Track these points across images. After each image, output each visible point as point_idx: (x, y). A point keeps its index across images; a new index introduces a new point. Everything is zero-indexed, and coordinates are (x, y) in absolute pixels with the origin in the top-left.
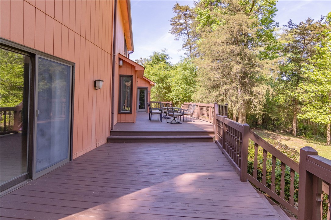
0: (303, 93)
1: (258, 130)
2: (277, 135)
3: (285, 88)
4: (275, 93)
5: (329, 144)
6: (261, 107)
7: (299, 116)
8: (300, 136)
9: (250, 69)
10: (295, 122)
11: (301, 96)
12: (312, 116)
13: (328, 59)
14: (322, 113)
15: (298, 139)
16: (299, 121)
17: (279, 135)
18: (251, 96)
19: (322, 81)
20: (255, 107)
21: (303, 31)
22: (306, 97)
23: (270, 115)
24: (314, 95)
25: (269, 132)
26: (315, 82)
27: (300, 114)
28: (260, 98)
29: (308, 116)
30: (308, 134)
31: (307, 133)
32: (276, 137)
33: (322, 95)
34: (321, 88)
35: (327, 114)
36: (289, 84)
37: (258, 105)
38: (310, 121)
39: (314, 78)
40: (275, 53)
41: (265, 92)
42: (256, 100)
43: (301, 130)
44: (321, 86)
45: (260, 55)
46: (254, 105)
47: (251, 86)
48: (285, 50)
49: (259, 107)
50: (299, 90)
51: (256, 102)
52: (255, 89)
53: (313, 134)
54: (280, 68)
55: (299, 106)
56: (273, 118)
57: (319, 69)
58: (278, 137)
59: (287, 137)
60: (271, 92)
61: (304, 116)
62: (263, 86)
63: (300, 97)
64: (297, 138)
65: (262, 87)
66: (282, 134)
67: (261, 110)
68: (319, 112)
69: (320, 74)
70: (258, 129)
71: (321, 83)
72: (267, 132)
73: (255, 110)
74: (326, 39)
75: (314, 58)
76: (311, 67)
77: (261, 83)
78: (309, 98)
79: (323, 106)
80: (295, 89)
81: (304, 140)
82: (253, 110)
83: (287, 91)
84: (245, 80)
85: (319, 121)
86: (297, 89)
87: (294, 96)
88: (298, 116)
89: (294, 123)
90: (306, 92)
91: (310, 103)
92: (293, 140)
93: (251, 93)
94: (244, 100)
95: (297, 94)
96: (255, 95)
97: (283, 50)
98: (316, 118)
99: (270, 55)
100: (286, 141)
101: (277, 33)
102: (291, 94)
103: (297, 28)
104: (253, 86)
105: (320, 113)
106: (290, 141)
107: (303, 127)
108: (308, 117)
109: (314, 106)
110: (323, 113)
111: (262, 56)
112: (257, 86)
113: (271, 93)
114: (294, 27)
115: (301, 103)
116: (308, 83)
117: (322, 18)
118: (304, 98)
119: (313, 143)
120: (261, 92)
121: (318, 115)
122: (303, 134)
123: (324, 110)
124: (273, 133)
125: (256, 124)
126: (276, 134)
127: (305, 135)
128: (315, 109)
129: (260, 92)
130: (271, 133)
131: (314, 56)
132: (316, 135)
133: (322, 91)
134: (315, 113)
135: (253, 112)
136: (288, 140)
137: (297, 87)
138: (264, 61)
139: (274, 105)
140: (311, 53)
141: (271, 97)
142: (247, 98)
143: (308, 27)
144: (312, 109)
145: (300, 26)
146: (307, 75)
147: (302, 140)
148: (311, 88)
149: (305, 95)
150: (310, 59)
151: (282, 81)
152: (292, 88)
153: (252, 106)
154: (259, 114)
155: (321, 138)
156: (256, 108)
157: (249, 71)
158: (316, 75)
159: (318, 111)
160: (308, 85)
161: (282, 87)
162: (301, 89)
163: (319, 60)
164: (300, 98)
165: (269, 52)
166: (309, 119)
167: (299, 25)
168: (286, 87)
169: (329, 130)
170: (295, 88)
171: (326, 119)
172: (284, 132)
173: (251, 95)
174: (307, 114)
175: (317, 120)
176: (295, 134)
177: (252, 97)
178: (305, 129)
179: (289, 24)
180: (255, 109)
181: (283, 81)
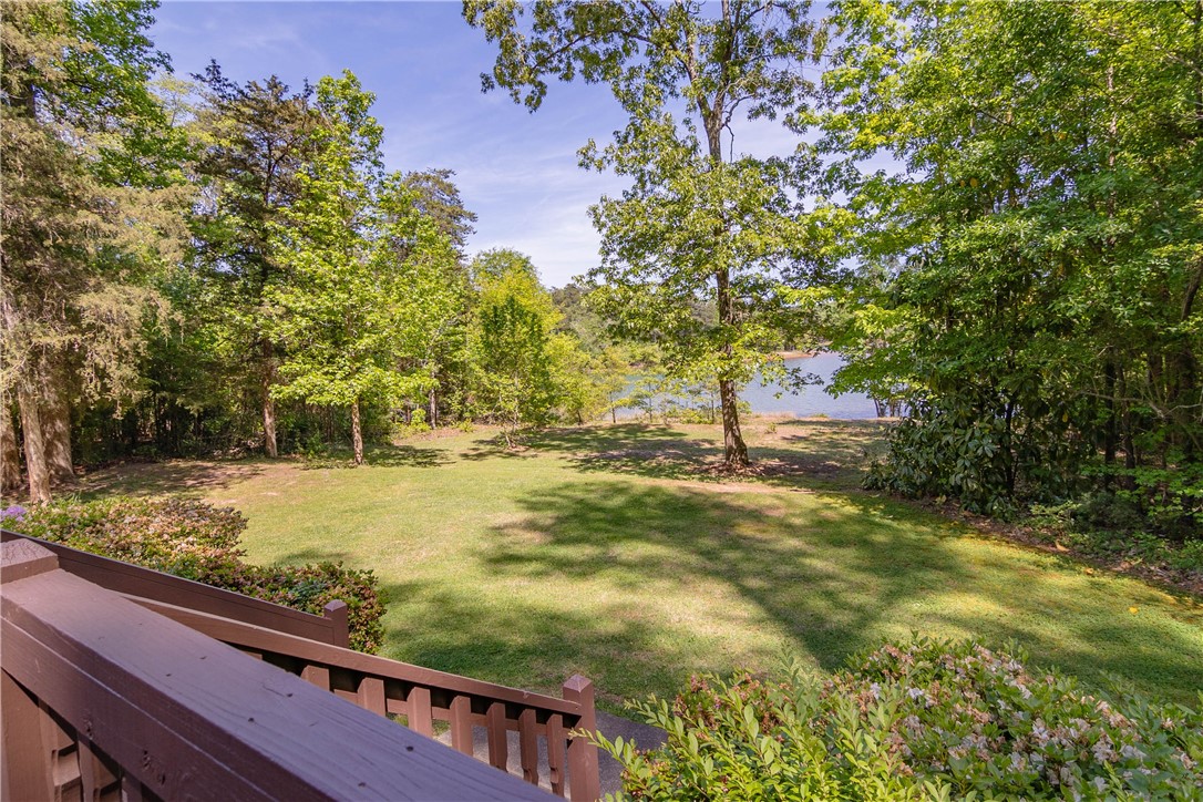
0: (281, 317)
1: (137, 467)
2: (213, 468)
3: (224, 300)
4: (180, 317)
5: (359, 459)
6: (128, 371)
7: (275, 392)
8: (289, 454)
9: (49, 212)
10: (270, 414)
11: (277, 325)
12: (309, 386)
13: (333, 216)
14: (334, 374)
15: (282, 466)
16: (281, 408)
17: (223, 464)
18: (71, 332)
19: (327, 280)
20: (101, 374)
21: (261, 116)
22: (288, 330)
23: (179, 401)
24: (311, 323)
25: (182, 464)
26: (308, 283)
27: (277, 386)
28: (117, 336)
29: (297, 388)
30: (312, 444)
31: (308, 441)
32: (208, 477)
33: (330, 321)
34: (324, 300)
35: (345, 378)
36: (236, 286)
37: (114, 367)
38: (307, 402)
39: (304, 270)
40: (171, 169)
41: (135, 312)
42: (102, 347)
43: (292, 435)
44: (324, 296)
45: (105, 167)
46: (96, 368)
47: (69, 290)
48: (209, 168)
49: (119, 373)
50: (267, 308)
51: (100, 352)
52: (85, 301)
53: (324, 440)
54: (190, 225)
55: (275, 360)
56: (194, 408)
57: (314, 244)
58: (218, 473)
59: (246, 469)
60: (162, 313)
61: (287, 390)
62: (127, 288)
63: (271, 329)
64: (281, 461)
65: (115, 293)
66: (234, 460)
67: (129, 382)
68: (326, 373)
69: (320, 261)
70: (138, 461)
71: (323, 287)
72: (175, 467)
73: (105, 389)
74: (324, 157)
75: (299, 209)
76: (293, 234)
77: (113, 278)
78: (299, 333)
79: (337, 355)
80: (256, 304)
81: (299, 465)
82: (91, 387)
83: (227, 311)
84: (29, 263)
85: (329, 399)
86: (261, 304)
87: (254, 326)
88: (270, 392)
89: (267, 415)
90: (289, 313)
91: (303, 347)
92: (264, 472)
93: (74, 317)
94: (36, 353)
95: (261, 321)
96: (91, 327)
97: (202, 166)
98: (321, 393)
99: (151, 176)
100: (245, 482)
101: (182, 99)
102: (241, 322)
103: (239, 97)
104: (81, 288)
105: (329, 377)
106: (258, 478)
107: (297, 426)
108: (299, 391)
109: (314, 358)
110: (338, 376)
111: (115, 171)
112: (98, 288)
113: (164, 314)
114: (229, 90)
115: (280, 351)
116: (292, 286)
117: (309, 91)
118: (283, 332)
119: (321, 467)
120: (114, 312)
121: (326, 382)
122: (299, 444)
123: (341, 365)
124: (199, 463)
125: (134, 444)
126: (210, 464)
127: (305, 448)
128: (317, 366)
129: (111, 311)
130: (190, 464)
131: (299, 204)
132: (333, 440)
133: (330, 311)
134: (317, 378)
135: (97, 398)
136: (248, 478)
137: (263, 299)
138: (120, 191)
139: (193, 362)
140: (290, 190)
141: (166, 331)
142: (55, 339)
143: (274, 105)
144: (308, 366)
145: (251, 94)
146: (286, 261)
147: (294, 465)
148: (300, 300)
149: (286, 325)
150: (286, 210)
151: (209, 275)
152: (247, 301)
153: (88, 372)
154: (126, 400)
155: (346, 448)
156: (106, 380)
157: (43, 223)
158: (309, 262)
159: (326, 370)
160: (292, 292)
161: (211, 295)
162: (273, 306)
163: (311, 215)
164: (273, 335)
165: (144, 162)
166: (303, 398)
167: (246, 91)
168: (226, 297)
169: (356, 420)
170: (257, 300)
171: (346, 392)
172: (239, 452)
173: (73, 327)
174: (295, 383)
175: (324, 399)
176: (274, 452)
177: (79, 337)
178: (303, 431)
179: (211, 76)
180: (104, 385)
181: (214, 275)
